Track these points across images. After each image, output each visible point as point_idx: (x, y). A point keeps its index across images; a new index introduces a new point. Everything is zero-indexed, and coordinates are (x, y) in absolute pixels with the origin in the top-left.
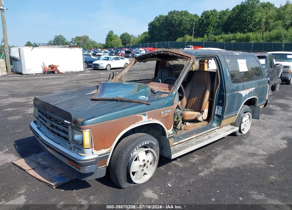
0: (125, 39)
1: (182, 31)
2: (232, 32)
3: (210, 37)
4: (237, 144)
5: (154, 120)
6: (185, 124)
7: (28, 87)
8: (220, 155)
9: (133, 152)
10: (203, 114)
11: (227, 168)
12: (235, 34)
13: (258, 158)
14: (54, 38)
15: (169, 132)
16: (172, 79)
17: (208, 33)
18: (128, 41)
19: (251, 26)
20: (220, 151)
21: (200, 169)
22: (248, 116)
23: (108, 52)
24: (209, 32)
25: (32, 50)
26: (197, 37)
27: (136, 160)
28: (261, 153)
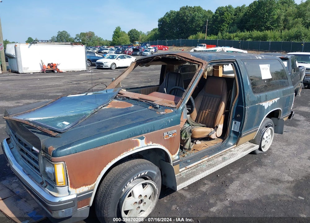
0: (134, 36)
1: (195, 28)
2: (248, 30)
3: (224, 35)
4: (256, 166)
5: (154, 144)
6: (195, 142)
7: (21, 89)
8: (237, 181)
9: (126, 187)
10: (218, 130)
11: (246, 200)
12: (252, 31)
13: (283, 186)
14: (58, 34)
15: (174, 157)
16: (179, 89)
17: (222, 31)
18: (137, 38)
19: (268, 24)
20: (237, 175)
21: (211, 201)
22: (270, 131)
23: (114, 49)
24: (223, 29)
25: (29, 47)
26: (211, 35)
27: (130, 195)
28: (286, 179)
